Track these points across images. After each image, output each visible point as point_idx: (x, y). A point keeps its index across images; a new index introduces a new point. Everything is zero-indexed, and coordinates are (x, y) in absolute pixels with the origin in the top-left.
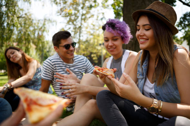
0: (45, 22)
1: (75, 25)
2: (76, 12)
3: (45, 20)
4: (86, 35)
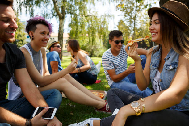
0: (105, 17)
1: (131, 16)
2: (131, 5)
3: (105, 15)
4: (140, 24)
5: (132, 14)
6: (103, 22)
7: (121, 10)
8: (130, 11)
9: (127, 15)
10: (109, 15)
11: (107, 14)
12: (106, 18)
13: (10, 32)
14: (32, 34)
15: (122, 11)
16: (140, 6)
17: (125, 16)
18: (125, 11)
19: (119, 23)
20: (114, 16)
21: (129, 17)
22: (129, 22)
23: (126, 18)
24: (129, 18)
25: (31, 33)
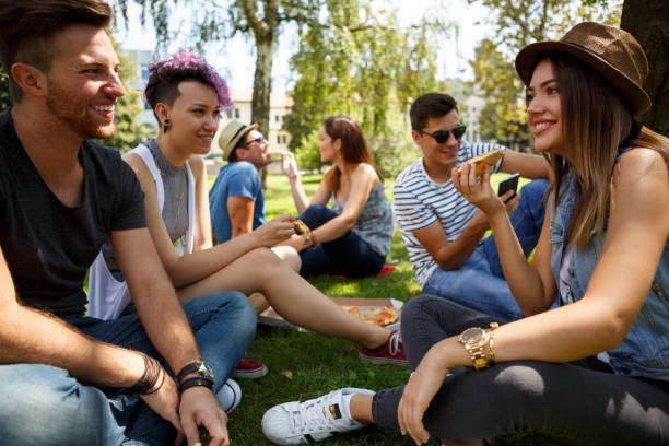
0: (424, 30)
1: (524, 27)
3: (425, 24)
5: (527, 16)
6: (415, 50)
7: (486, 4)
8: (522, 6)
9: (509, 20)
10: (440, 21)
11: (432, 21)
12: (428, 33)
13: (102, 108)
14: (164, 112)
15: (493, 6)
17: (503, 24)
18: (503, 3)
19: (478, 51)
20: (457, 28)
21: (518, 27)
22: (516, 46)
23: (506, 31)
24: (518, 33)
25: (161, 109)
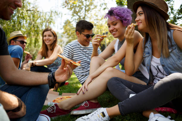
0: (51, 14)
2: (80, 4)
3: (52, 12)
5: (80, 13)
6: (48, 20)
7: (68, 9)
8: (79, 10)
9: (75, 14)
10: (57, 12)
11: (54, 11)
15: (70, 9)
16: (90, 6)
17: (73, 15)
18: (73, 9)
21: (78, 17)
23: (74, 17)
24: (78, 19)
